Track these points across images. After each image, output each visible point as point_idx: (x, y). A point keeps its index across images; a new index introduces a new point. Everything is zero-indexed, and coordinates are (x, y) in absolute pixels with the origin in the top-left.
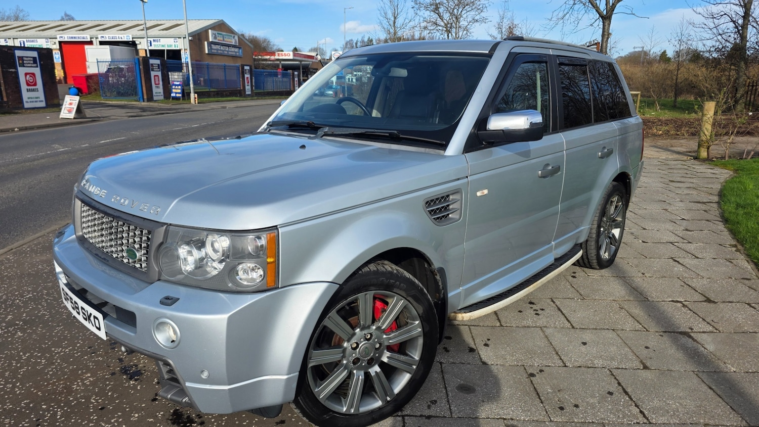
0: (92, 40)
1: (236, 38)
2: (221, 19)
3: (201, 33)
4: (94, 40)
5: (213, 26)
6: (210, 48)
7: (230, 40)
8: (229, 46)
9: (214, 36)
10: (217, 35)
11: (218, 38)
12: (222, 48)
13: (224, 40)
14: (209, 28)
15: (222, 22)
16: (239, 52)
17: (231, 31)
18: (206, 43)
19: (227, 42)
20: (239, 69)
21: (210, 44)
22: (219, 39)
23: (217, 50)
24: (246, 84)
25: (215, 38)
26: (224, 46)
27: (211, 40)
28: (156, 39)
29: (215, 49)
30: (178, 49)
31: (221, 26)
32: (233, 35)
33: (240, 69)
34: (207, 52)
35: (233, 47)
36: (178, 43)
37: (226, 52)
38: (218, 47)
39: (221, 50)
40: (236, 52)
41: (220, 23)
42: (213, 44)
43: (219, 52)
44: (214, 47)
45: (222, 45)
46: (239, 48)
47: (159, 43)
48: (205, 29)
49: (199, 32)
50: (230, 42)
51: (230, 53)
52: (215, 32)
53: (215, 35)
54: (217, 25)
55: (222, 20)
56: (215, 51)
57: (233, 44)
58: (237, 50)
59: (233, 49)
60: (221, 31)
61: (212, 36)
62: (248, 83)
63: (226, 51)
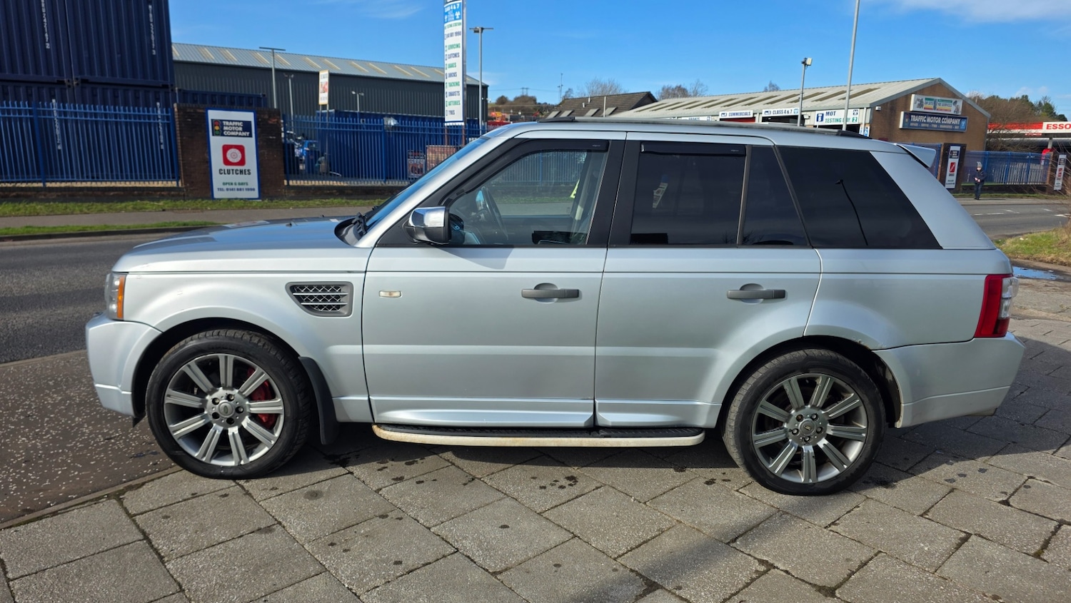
0: (755, 115)
1: (960, 104)
2: (937, 77)
3: (896, 100)
4: (757, 116)
5: (921, 88)
6: (907, 120)
7: (946, 108)
8: (942, 116)
9: (918, 102)
10: (924, 101)
11: (925, 106)
12: (929, 120)
13: (935, 108)
14: (913, 91)
15: (938, 82)
16: (960, 125)
17: (953, 94)
18: (902, 113)
19: (941, 110)
20: (940, 151)
21: (909, 115)
22: (928, 107)
23: (920, 123)
24: (948, 172)
25: (921, 105)
26: (934, 116)
27: (911, 109)
28: (830, 111)
29: (916, 122)
30: (857, 123)
31: (936, 88)
32: (954, 100)
33: (942, 151)
34: (901, 126)
35: (949, 117)
36: (857, 116)
37: (935, 126)
38: (922, 118)
39: (926, 123)
40: (954, 125)
41: (933, 84)
42: (914, 114)
43: (923, 125)
44: (914, 118)
45: (931, 116)
46: (962, 119)
47: (833, 117)
48: (905, 94)
49: (895, 98)
50: (946, 110)
51: (941, 126)
52: (920, 97)
53: (921, 101)
54: (928, 87)
55: (940, 79)
56: (916, 125)
57: (952, 112)
58: (956, 121)
59: (949, 121)
60: (933, 95)
61: (915, 103)
62: (953, 171)
63: (935, 123)
